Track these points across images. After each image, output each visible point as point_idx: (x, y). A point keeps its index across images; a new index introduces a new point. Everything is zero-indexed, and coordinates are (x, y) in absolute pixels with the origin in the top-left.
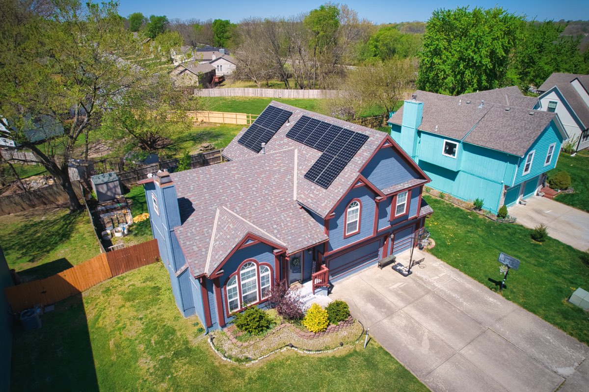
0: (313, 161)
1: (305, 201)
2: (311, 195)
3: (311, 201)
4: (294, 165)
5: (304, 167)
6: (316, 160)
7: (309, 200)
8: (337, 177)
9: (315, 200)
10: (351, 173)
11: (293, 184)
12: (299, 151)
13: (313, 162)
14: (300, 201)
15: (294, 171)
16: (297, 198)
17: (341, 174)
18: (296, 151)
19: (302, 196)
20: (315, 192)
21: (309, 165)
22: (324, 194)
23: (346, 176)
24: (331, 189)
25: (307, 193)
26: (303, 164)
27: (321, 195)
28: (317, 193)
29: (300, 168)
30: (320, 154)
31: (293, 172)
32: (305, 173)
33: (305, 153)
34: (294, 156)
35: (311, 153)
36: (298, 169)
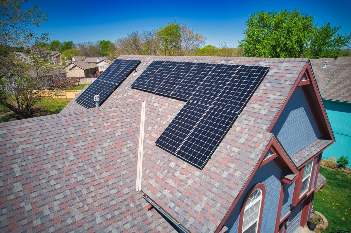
0: (170, 116)
1: (159, 195)
2: (170, 182)
3: (170, 196)
4: (140, 124)
5: (156, 127)
6: (176, 114)
7: (166, 192)
8: (222, 144)
9: (179, 195)
10: (251, 133)
11: (136, 157)
12: (149, 104)
13: (170, 118)
14: (149, 193)
15: (139, 134)
16: (143, 186)
17: (227, 136)
18: (144, 104)
19: (153, 182)
20: (177, 174)
21: (164, 122)
22: (196, 179)
23: (242, 140)
24: (213, 169)
25: (161, 176)
26: (153, 122)
27: (190, 182)
28: (182, 177)
29: (150, 128)
30: (181, 105)
31: (137, 135)
32: (157, 136)
33: (158, 105)
34: (140, 111)
35: (167, 104)
36: (146, 131)
